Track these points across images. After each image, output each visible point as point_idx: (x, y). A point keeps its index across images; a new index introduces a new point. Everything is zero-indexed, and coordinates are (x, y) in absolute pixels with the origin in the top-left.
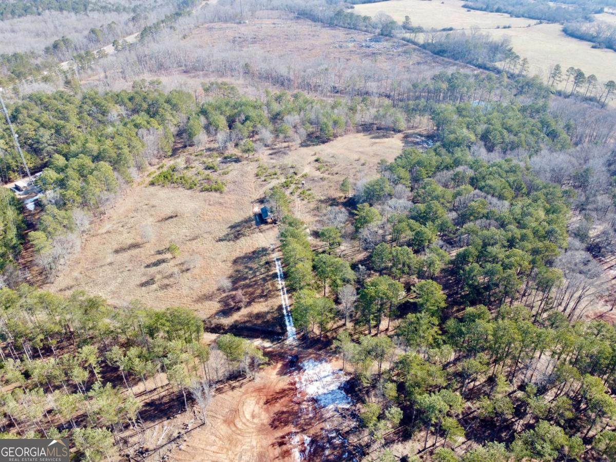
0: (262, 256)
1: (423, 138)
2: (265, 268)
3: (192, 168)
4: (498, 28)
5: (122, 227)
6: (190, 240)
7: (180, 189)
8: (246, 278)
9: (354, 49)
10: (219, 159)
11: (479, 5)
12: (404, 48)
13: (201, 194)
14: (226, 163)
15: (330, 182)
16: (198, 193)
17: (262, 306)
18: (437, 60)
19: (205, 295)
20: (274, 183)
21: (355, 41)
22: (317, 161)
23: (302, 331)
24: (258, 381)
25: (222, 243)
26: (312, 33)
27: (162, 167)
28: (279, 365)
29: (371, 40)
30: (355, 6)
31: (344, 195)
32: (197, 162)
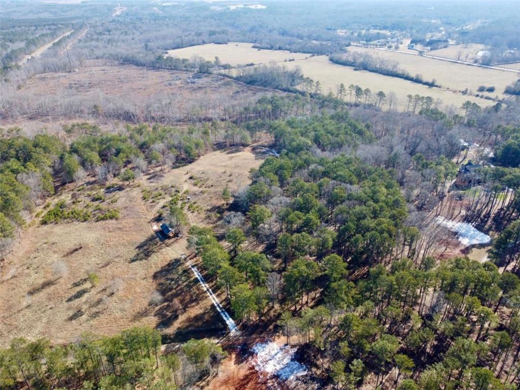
0: (178, 266)
1: (267, 148)
2: (185, 276)
3: (79, 202)
4: (286, 61)
5: (28, 268)
6: (103, 267)
7: (74, 223)
8: (171, 289)
9: (181, 85)
10: (102, 190)
11: (264, 45)
12: (222, 82)
13: (97, 223)
14: (110, 192)
15: (209, 193)
16: (94, 224)
17: (196, 309)
18: (251, 88)
19: (138, 313)
20: (162, 203)
21: (180, 79)
22: (191, 178)
23: (241, 322)
24: (222, 376)
25: (135, 263)
26: (141, 76)
27: (48, 206)
28: (234, 356)
29: (194, 77)
30: (169, 51)
31: (225, 202)
32: (82, 196)
